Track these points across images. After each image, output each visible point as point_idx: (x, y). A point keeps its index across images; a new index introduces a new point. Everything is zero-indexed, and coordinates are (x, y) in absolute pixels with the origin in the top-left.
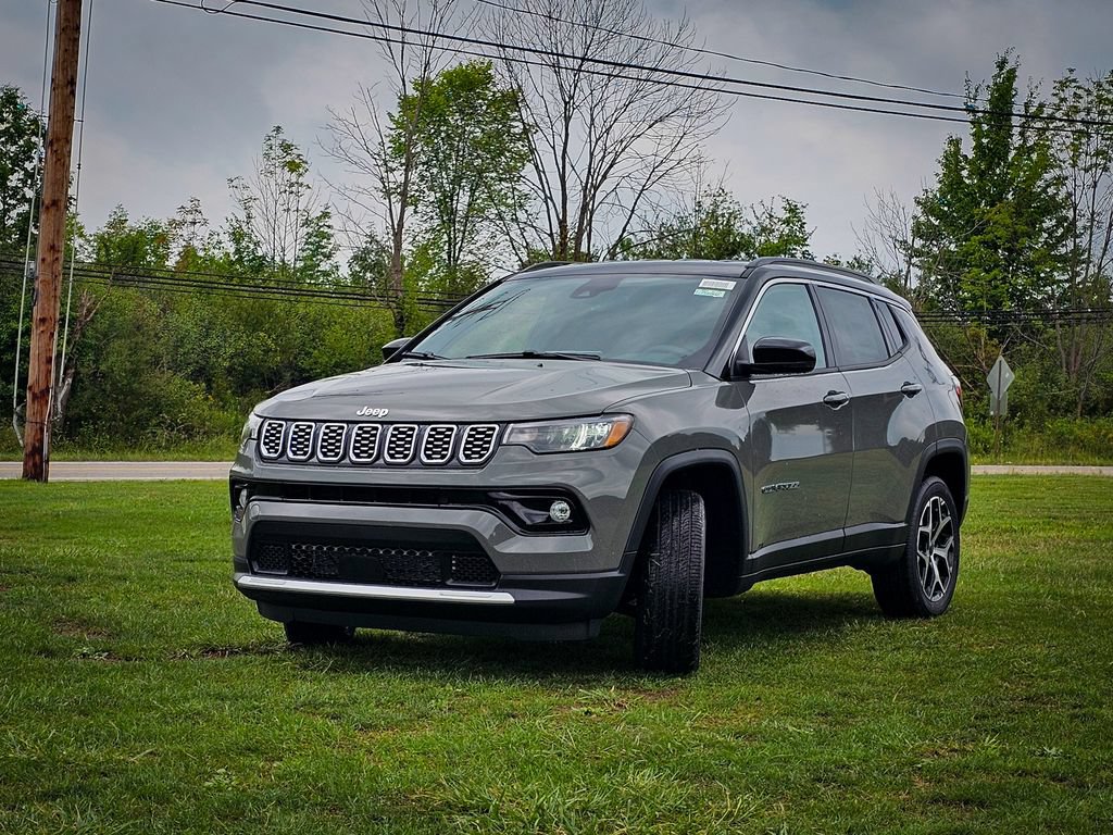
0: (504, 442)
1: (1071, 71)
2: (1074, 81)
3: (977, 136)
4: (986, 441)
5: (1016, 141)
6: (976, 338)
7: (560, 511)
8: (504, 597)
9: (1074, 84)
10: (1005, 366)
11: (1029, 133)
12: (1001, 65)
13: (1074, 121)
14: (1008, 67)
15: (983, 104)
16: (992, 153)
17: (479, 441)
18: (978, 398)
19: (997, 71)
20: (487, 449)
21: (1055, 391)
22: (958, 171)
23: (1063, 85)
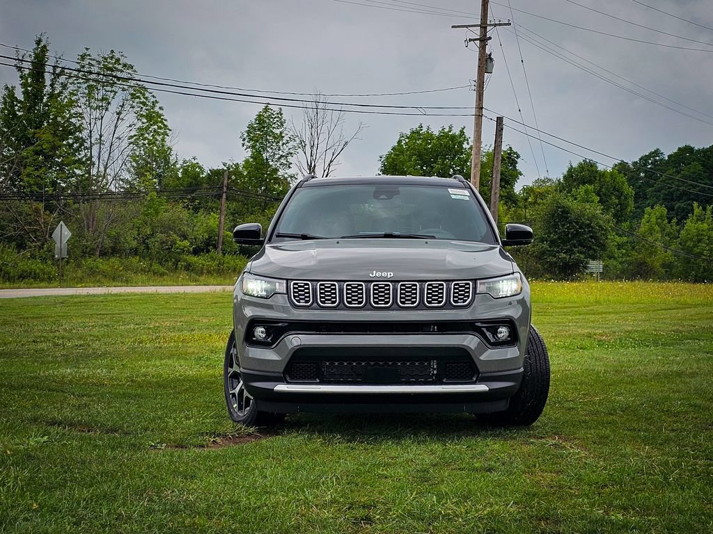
0: (478, 292)
1: (87, 49)
2: (89, 55)
3: (24, 85)
4: (49, 273)
5: (48, 89)
6: (37, 211)
7: (503, 332)
8: (482, 387)
9: (88, 57)
10: (65, 227)
11: (55, 85)
12: (38, 42)
13: (88, 80)
14: (42, 44)
15: (27, 66)
16: (34, 95)
17: (462, 292)
18: (40, 247)
19: (35, 46)
20: (468, 297)
21: (84, 242)
22: (13, 106)
23: (83, 57)
